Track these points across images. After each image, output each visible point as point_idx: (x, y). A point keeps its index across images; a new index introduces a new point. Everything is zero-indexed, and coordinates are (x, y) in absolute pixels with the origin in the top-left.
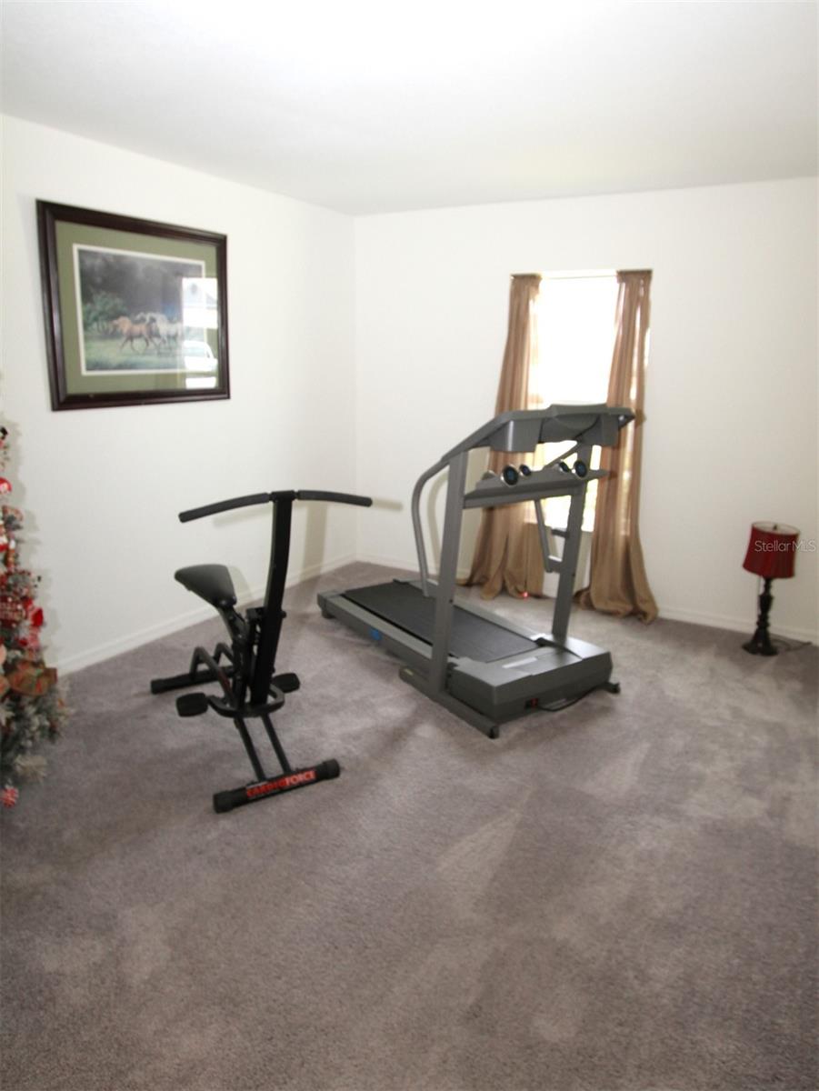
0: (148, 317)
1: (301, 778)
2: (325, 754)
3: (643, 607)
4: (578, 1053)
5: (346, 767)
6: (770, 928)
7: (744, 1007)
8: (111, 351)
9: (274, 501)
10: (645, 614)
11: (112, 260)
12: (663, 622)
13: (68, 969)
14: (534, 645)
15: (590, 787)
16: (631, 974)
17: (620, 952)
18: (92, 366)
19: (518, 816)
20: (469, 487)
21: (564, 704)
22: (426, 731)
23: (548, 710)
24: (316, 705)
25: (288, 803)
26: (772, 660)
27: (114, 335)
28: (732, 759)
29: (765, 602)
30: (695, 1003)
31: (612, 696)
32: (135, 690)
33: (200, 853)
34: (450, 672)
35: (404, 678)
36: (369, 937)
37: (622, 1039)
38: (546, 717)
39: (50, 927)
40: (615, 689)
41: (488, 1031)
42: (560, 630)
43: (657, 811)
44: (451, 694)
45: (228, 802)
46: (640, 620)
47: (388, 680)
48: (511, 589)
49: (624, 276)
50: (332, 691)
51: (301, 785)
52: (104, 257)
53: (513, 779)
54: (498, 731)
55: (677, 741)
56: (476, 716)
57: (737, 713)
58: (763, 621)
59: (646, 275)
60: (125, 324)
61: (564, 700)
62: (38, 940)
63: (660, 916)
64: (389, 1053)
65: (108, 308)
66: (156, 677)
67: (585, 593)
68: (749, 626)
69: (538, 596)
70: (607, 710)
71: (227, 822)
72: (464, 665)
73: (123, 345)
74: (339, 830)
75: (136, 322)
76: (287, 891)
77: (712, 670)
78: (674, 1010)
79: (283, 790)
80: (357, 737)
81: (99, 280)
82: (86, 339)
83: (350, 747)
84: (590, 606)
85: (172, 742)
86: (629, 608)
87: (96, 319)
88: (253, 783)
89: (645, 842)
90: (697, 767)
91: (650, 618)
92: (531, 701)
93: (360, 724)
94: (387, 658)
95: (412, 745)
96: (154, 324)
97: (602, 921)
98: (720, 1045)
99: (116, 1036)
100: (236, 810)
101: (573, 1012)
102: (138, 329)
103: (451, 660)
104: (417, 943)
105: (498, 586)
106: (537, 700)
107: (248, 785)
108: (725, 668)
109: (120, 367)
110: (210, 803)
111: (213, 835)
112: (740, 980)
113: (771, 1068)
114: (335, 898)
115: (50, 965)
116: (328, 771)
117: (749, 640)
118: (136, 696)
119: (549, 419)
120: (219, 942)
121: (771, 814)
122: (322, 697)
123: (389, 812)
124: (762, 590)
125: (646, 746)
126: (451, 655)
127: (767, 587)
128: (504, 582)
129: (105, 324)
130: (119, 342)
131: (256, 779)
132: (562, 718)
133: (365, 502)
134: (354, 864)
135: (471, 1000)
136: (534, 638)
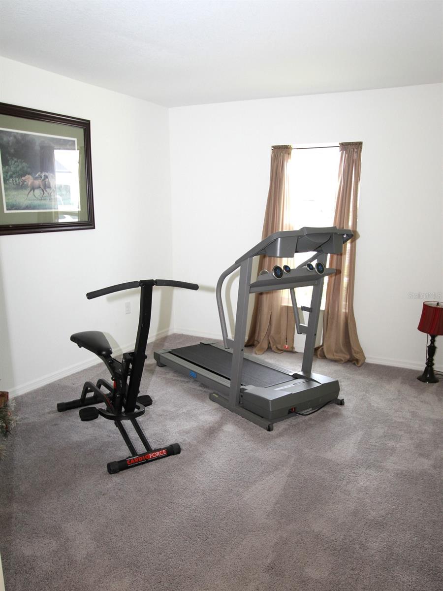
0: (43, 175)
1: (158, 454)
2: (170, 441)
3: (357, 356)
4: (330, 583)
5: (183, 448)
6: (435, 522)
7: (420, 560)
8: (22, 197)
9: (141, 286)
10: (357, 361)
11: (20, 138)
12: (369, 365)
13: (39, 554)
14: (292, 378)
15: (329, 455)
16: (357, 546)
17: (351, 536)
18: (11, 207)
19: (288, 471)
20: (253, 280)
21: (311, 412)
22: (229, 428)
23: (302, 415)
24: (161, 415)
25: (152, 467)
26: (435, 385)
27: (22, 187)
28: (412, 439)
29: (432, 350)
30: (393, 559)
31: (340, 407)
32: (47, 410)
33: (103, 495)
34: (242, 394)
35: (213, 399)
36: (208, 533)
37: (354, 576)
38: (300, 419)
39: (23, 534)
40: (341, 403)
41: (280, 575)
42: (307, 369)
43: (369, 467)
44: (243, 407)
45: (117, 468)
46: (354, 364)
47: (203, 401)
48: (274, 348)
49: (345, 146)
50: (170, 408)
51: (158, 458)
52: (15, 136)
53: (283, 452)
54: (273, 427)
55: (379, 430)
56: (258, 418)
57: (414, 414)
58: (430, 362)
59: (359, 145)
60: (29, 180)
61: (311, 409)
62: (18, 540)
63: (372, 518)
64: (226, 587)
65: (18, 169)
66: (59, 402)
67: (320, 349)
68: (421, 366)
69: (291, 351)
70: (337, 415)
71: (116, 478)
72: (250, 389)
73: (29, 193)
74: (184, 481)
75: (36, 179)
76: (159, 512)
77: (399, 391)
78: (381, 562)
79: (148, 461)
80: (188, 432)
81: (12, 151)
82: (6, 189)
83: (184, 437)
84: (324, 357)
85: (76, 438)
86: (348, 357)
87: (11, 177)
88: (130, 457)
89: (362, 483)
90: (391, 443)
91: (360, 363)
92: (292, 409)
93: (188, 425)
94: (201, 388)
95: (221, 435)
96: (47, 180)
97: (340, 521)
98: (408, 577)
99: (72, 584)
100: (121, 472)
101: (326, 565)
102: (38, 182)
103: (242, 387)
104: (236, 535)
105: (265, 346)
106: (295, 408)
107: (127, 458)
108: (407, 390)
109: (27, 208)
110: (106, 469)
111: (110, 485)
112: (418, 547)
113: (435, 587)
114: (187, 515)
115: (28, 552)
116: (174, 450)
117: (421, 374)
118: (49, 413)
119: (302, 236)
120: (123, 538)
121: (435, 467)
122: (164, 411)
123: (212, 470)
124: (429, 343)
125: (361, 433)
126: (242, 385)
127: (433, 341)
128: (269, 343)
129: (17, 179)
130: (26, 192)
131: (131, 455)
132: (310, 419)
133: (195, 287)
134: (195, 497)
135: (269, 561)
136: (291, 374)
